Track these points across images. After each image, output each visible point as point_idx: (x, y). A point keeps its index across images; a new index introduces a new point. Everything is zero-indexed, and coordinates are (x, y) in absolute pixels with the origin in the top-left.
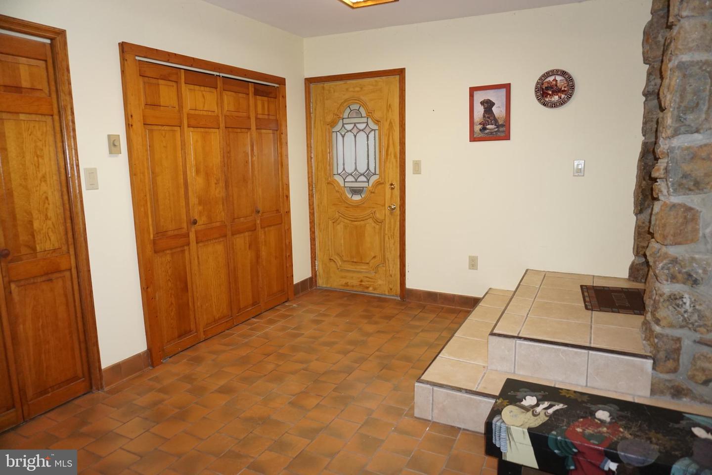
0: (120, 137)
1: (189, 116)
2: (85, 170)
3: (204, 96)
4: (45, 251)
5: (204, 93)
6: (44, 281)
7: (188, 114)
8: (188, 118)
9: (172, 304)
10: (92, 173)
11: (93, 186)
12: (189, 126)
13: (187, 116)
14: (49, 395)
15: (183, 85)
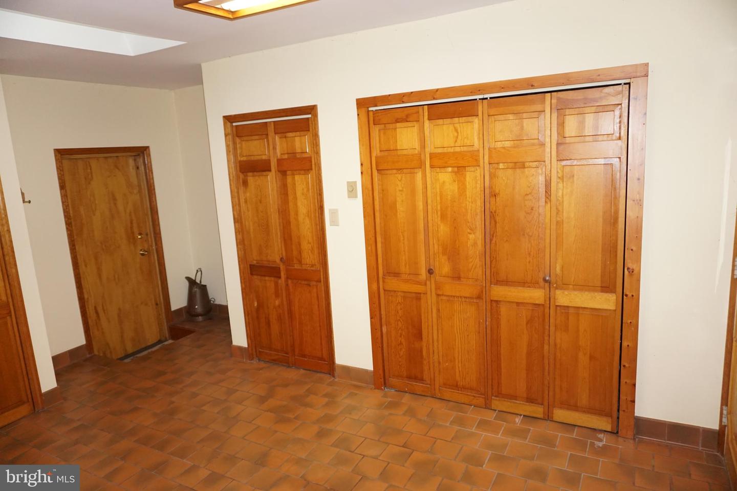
0: (357, 183)
1: (432, 156)
2: (330, 210)
3: (456, 130)
4: (307, 264)
5: (457, 126)
6: (306, 284)
7: (431, 154)
8: (430, 159)
9: (401, 343)
10: (334, 213)
11: (335, 223)
12: (432, 167)
13: (430, 157)
14: (306, 359)
15: (427, 123)
